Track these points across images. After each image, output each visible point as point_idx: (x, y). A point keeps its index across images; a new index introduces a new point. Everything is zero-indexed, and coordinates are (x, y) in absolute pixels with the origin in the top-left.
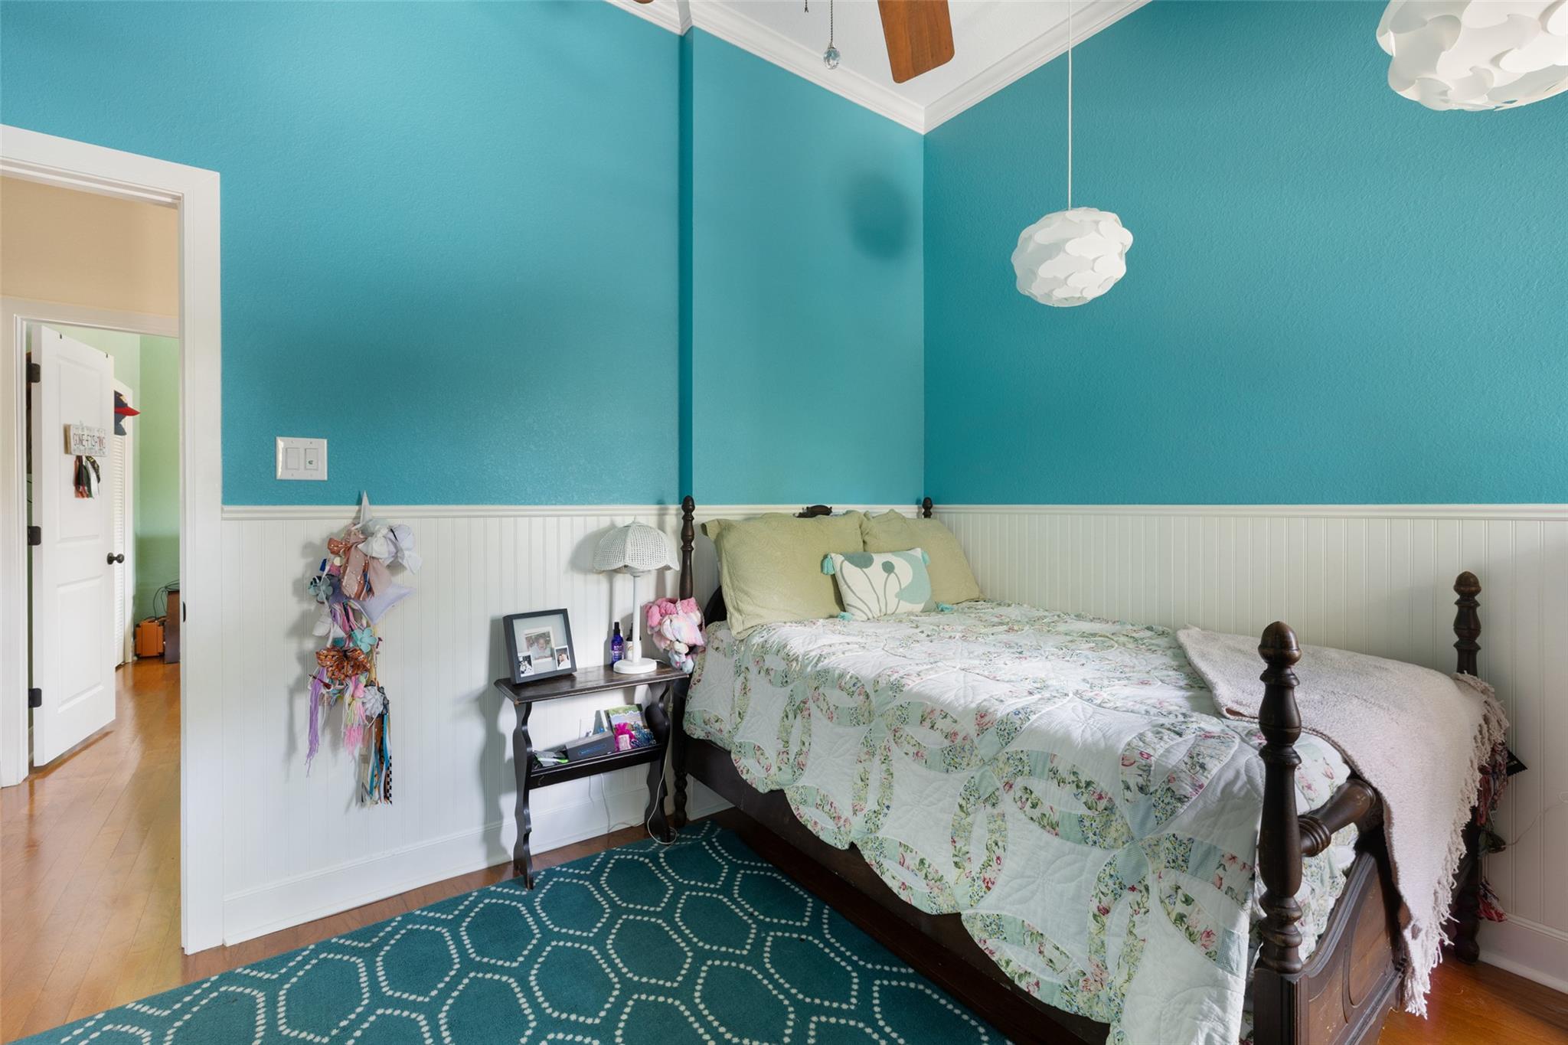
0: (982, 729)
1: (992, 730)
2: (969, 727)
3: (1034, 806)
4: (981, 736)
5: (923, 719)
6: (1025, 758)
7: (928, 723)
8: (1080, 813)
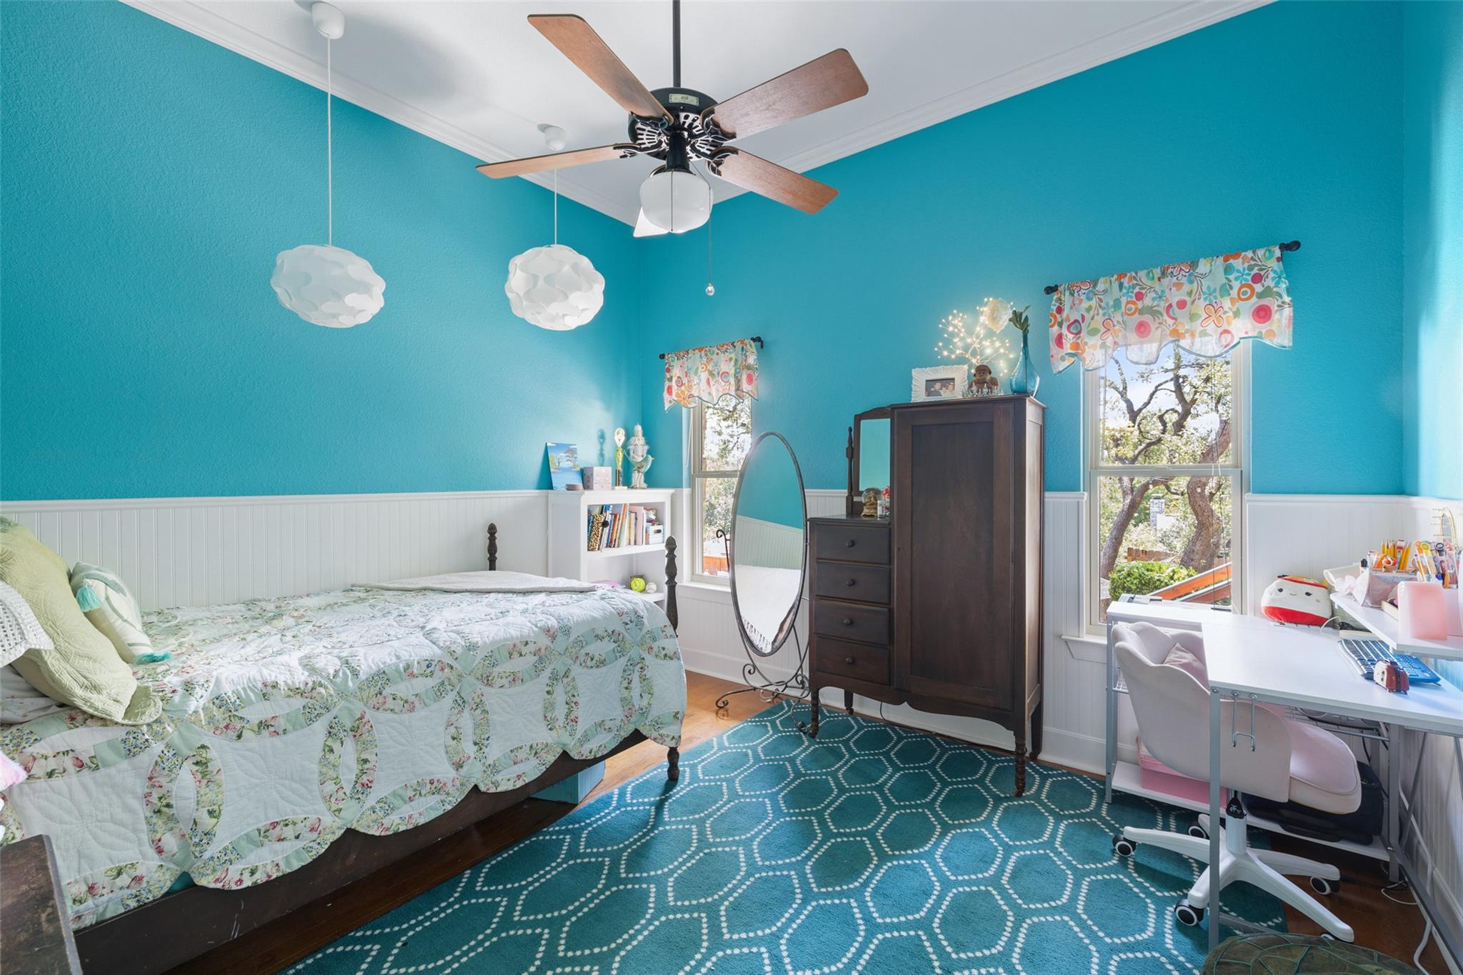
0: (553, 638)
1: (559, 634)
2: (544, 641)
3: (592, 659)
4: (555, 641)
5: (510, 654)
6: (582, 639)
7: (516, 655)
8: (612, 648)
